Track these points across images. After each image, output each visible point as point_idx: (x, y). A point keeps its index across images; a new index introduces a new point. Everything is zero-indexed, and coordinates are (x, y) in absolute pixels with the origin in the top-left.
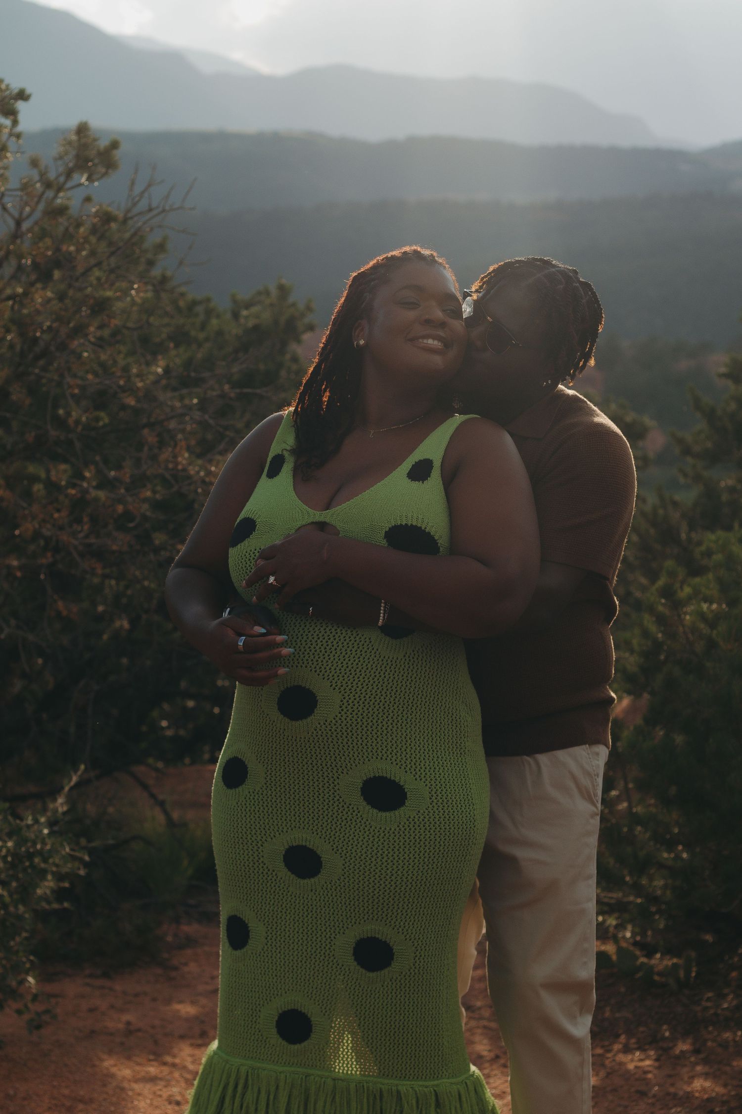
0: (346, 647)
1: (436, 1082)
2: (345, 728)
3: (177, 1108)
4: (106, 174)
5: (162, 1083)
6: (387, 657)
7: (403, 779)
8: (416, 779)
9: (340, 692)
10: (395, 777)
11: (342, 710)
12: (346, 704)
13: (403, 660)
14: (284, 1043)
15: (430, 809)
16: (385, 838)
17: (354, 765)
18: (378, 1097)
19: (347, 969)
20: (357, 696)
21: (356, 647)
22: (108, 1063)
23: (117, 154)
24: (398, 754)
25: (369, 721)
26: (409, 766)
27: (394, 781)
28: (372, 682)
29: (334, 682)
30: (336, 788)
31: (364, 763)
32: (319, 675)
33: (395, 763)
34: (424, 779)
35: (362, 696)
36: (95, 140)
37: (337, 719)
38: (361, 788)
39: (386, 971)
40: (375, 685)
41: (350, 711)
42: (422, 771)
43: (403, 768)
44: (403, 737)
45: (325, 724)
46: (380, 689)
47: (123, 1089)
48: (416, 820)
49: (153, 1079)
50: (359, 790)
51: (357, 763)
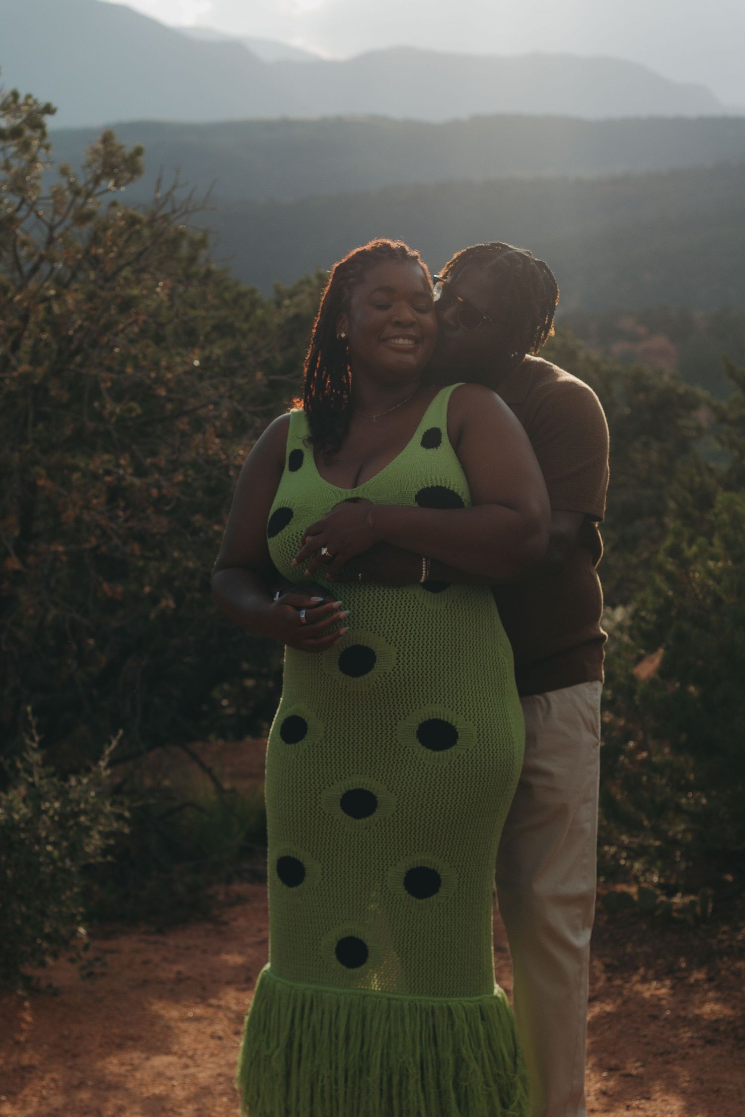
0: (395, 605)
1: (478, 998)
2: (403, 678)
3: (218, 1042)
4: (131, 180)
5: (206, 1022)
6: (432, 610)
7: (455, 720)
8: (466, 720)
9: (395, 646)
10: (448, 718)
11: (399, 662)
12: (402, 656)
13: (446, 611)
14: (344, 967)
15: (477, 747)
16: (438, 775)
17: (411, 710)
18: (430, 1013)
19: (398, 898)
20: (411, 647)
21: (404, 604)
22: (158, 1007)
23: (142, 160)
24: (450, 698)
25: (424, 669)
26: (460, 708)
27: (447, 722)
28: (422, 633)
29: (389, 637)
30: (394, 734)
31: (420, 708)
32: (374, 633)
33: (447, 706)
34: (473, 720)
35: (415, 647)
36: (121, 147)
37: (396, 670)
38: (417, 731)
39: (434, 897)
40: (425, 636)
41: (406, 661)
42: (471, 711)
43: (454, 710)
44: (454, 681)
45: (384, 676)
46: (430, 638)
47: (169, 1028)
48: (465, 758)
49: (197, 1019)
50: (415, 733)
51: (414, 708)
